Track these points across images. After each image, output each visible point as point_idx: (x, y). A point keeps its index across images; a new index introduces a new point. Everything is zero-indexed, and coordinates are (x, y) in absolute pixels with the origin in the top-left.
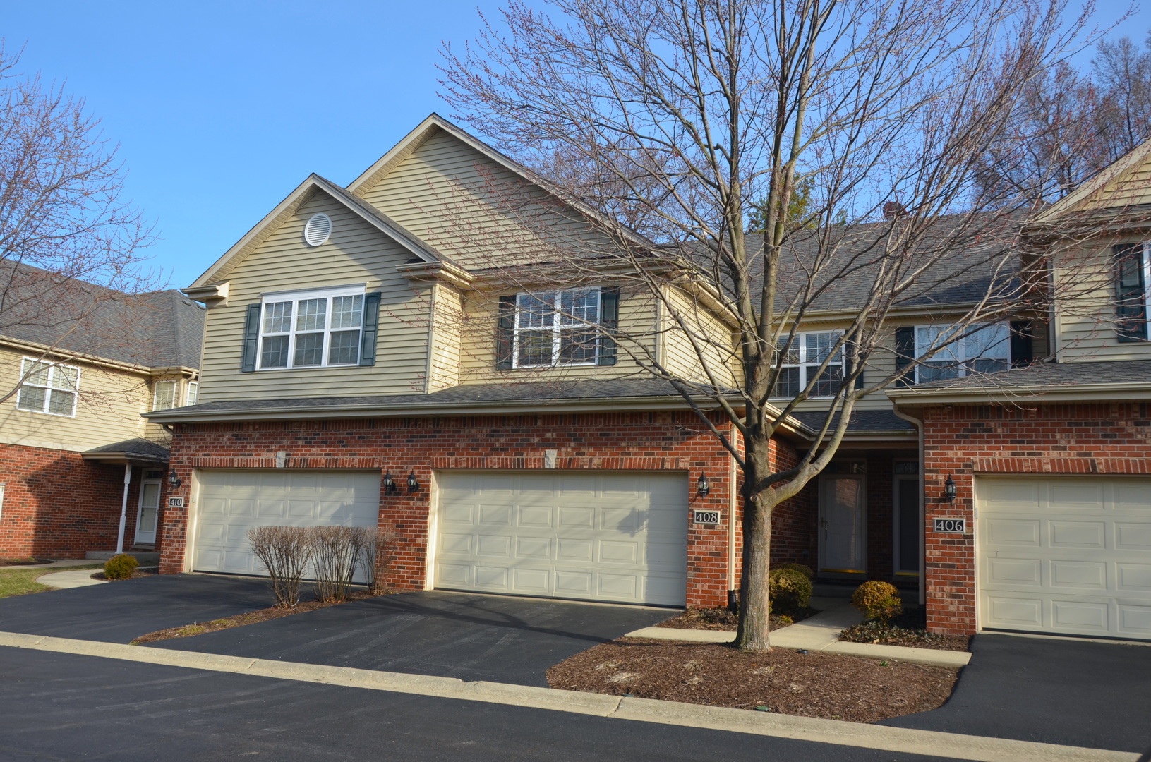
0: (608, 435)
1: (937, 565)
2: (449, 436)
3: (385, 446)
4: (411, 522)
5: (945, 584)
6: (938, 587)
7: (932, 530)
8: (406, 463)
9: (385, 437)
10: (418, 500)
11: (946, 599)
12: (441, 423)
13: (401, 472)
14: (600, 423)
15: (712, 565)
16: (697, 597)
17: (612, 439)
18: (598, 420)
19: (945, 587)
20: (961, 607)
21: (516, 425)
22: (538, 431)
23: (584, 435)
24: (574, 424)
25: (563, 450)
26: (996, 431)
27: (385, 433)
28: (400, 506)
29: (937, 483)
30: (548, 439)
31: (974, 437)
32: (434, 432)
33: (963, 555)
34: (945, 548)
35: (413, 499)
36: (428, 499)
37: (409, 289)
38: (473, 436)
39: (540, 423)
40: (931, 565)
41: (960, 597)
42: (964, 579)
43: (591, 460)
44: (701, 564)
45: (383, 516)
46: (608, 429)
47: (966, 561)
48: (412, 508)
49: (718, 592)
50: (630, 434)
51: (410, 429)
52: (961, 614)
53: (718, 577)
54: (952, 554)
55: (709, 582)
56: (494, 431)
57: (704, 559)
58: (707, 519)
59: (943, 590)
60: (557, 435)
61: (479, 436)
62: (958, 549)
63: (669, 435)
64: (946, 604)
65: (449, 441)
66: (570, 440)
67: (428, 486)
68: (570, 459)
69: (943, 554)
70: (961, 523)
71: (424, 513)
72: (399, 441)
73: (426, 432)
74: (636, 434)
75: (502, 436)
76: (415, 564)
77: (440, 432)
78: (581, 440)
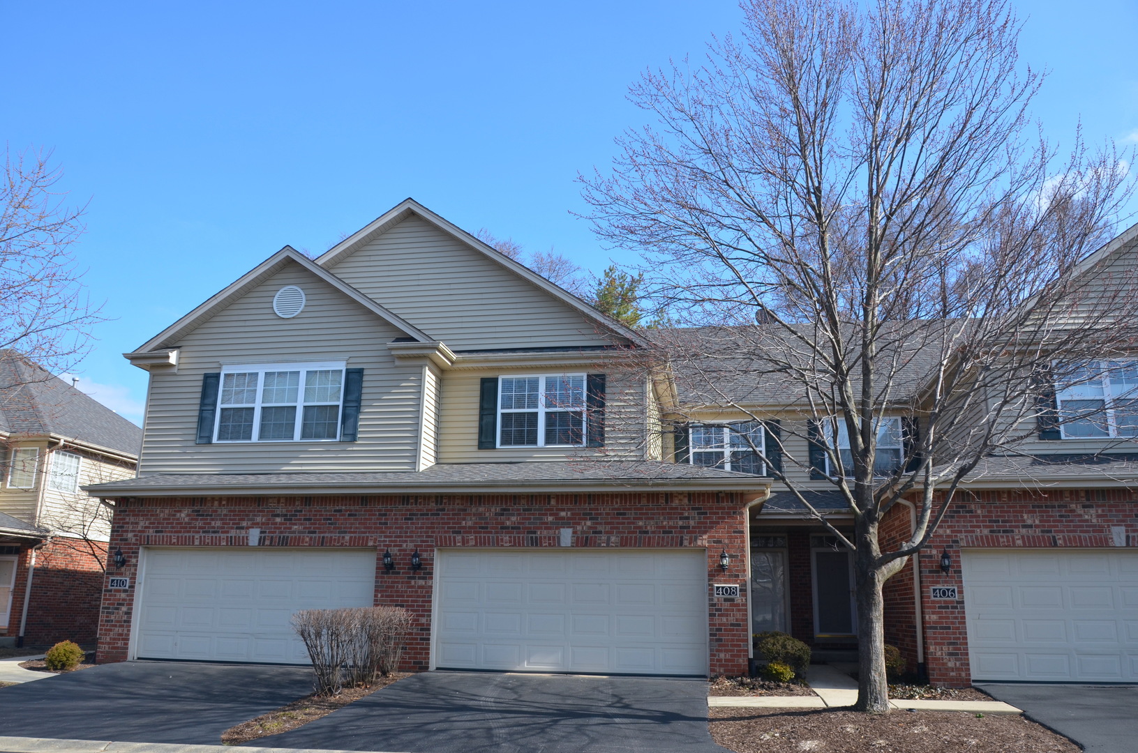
0: (625, 514)
1: (936, 628)
2: (453, 515)
3: (380, 523)
4: (412, 601)
5: (943, 644)
6: (938, 647)
7: (929, 597)
8: (406, 541)
9: (380, 515)
10: (420, 578)
11: (944, 657)
12: (444, 501)
13: (399, 550)
14: (617, 503)
15: (734, 635)
16: (721, 666)
17: (629, 518)
18: (615, 500)
19: (944, 647)
20: (958, 663)
21: (528, 504)
22: (552, 510)
23: (600, 514)
24: (589, 503)
25: (579, 528)
26: (976, 512)
27: (379, 510)
28: (400, 586)
29: (931, 556)
30: (563, 518)
31: (958, 517)
32: (437, 510)
33: (956, 618)
34: (941, 613)
35: (414, 578)
36: (432, 578)
37: (396, 367)
38: (481, 514)
39: (553, 502)
40: (931, 628)
41: (957, 654)
42: (959, 638)
43: (609, 539)
44: (722, 635)
45: (379, 595)
46: (624, 509)
47: (960, 623)
48: (413, 587)
49: (741, 661)
50: (647, 514)
51: (409, 507)
52: (958, 669)
53: (739, 646)
54: (948, 618)
55: (732, 651)
56: (505, 510)
57: (725, 630)
58: (727, 592)
59: (942, 650)
60: (572, 514)
61: (487, 514)
62: (952, 613)
63: (686, 515)
64: (945, 661)
65: (454, 519)
66: (586, 519)
67: (432, 564)
68: (587, 538)
69: (940, 618)
70: (953, 591)
71: (427, 592)
72: (396, 519)
73: (427, 510)
74: (654, 514)
75: (513, 515)
76: (418, 644)
77: (443, 510)
78: (597, 519)
